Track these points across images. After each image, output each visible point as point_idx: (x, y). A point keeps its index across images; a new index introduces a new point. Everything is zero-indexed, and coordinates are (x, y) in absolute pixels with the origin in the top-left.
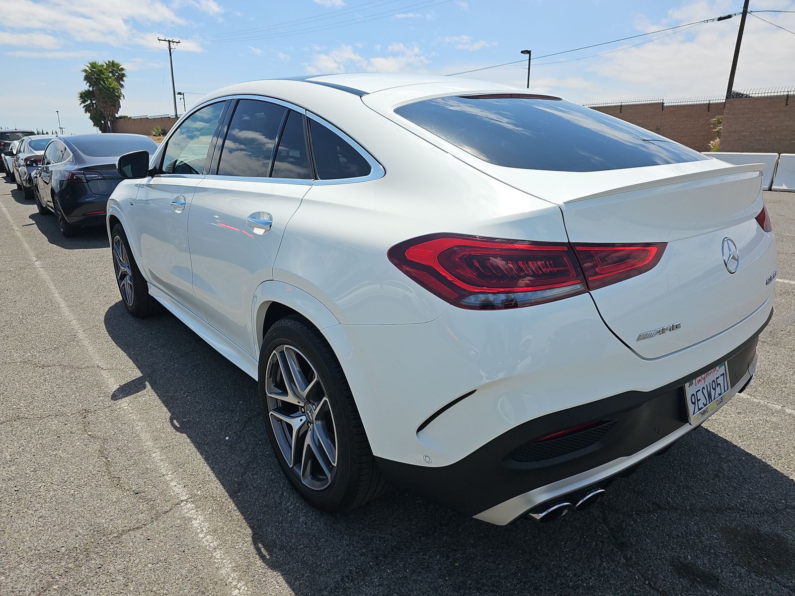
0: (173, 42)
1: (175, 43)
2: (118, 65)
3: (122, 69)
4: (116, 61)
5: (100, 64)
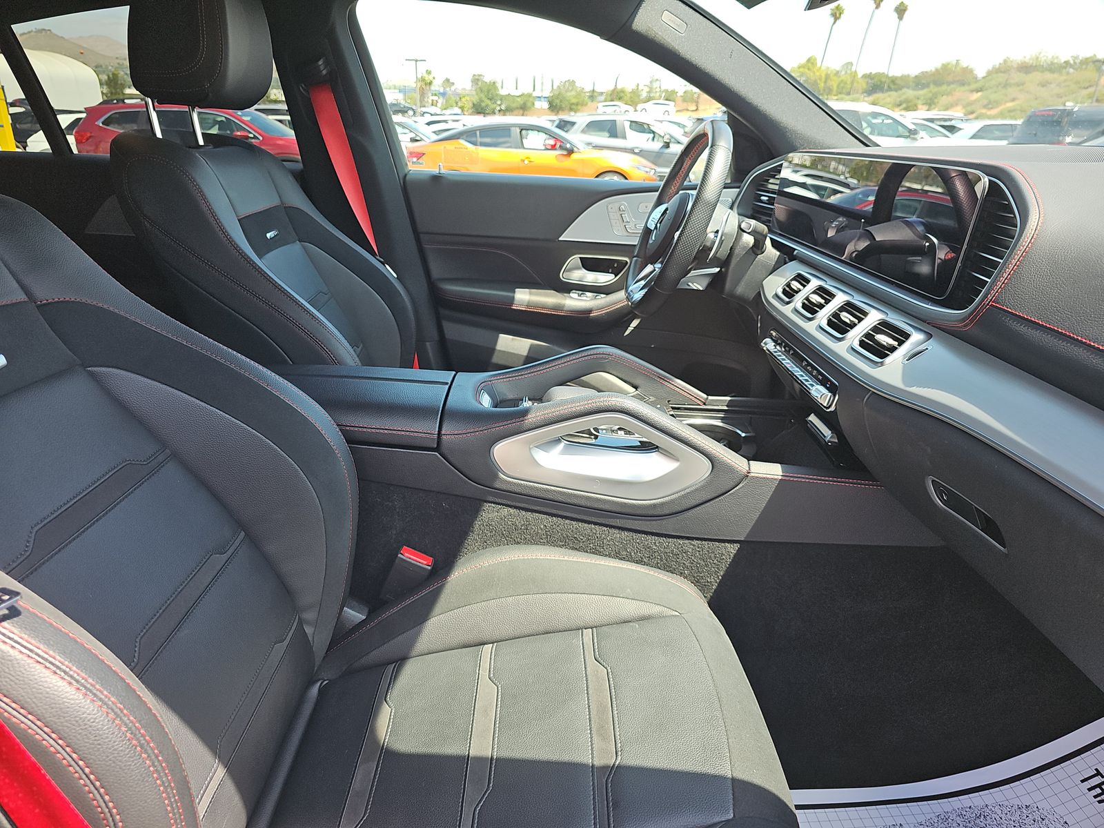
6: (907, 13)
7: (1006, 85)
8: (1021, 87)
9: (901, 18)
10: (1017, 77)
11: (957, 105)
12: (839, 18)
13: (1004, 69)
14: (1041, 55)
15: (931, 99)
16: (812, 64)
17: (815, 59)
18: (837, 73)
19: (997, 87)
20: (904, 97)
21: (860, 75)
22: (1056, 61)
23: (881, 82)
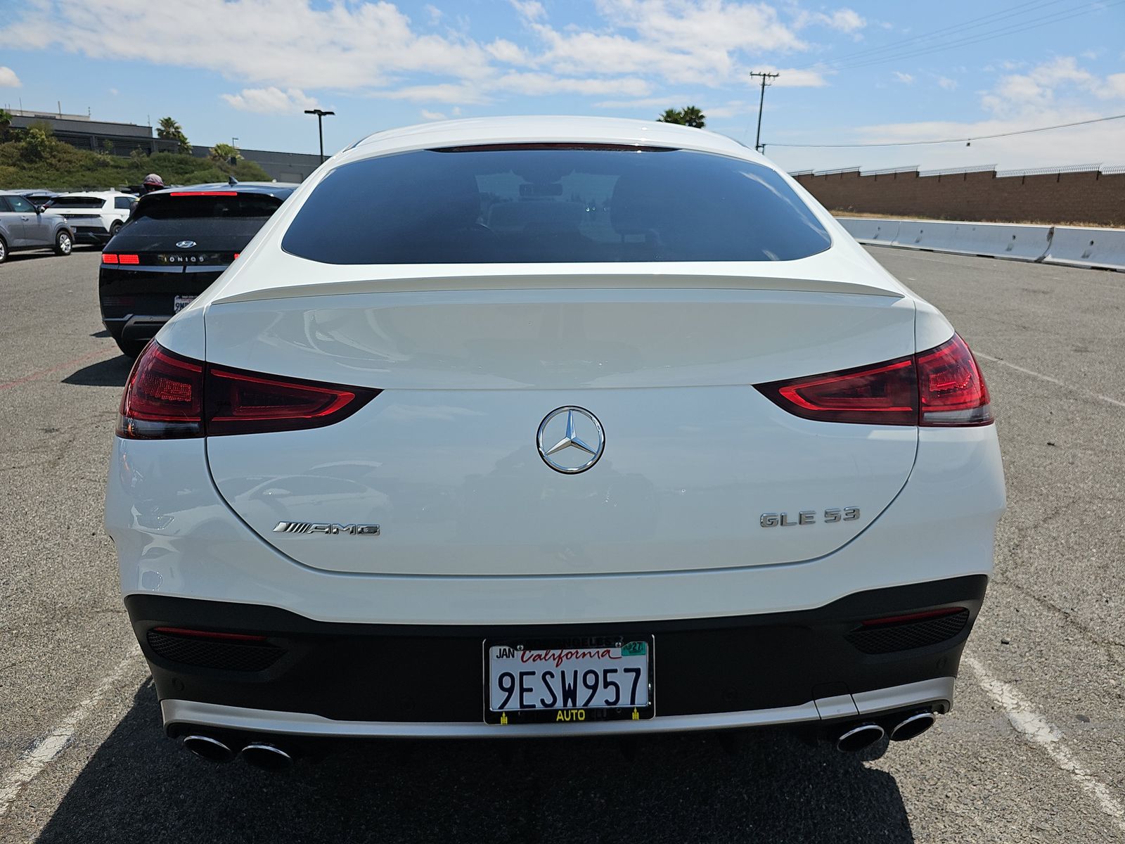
0: (769, 76)
1: (772, 78)
2: (699, 111)
3: (702, 117)
4: (697, 107)
5: (677, 112)
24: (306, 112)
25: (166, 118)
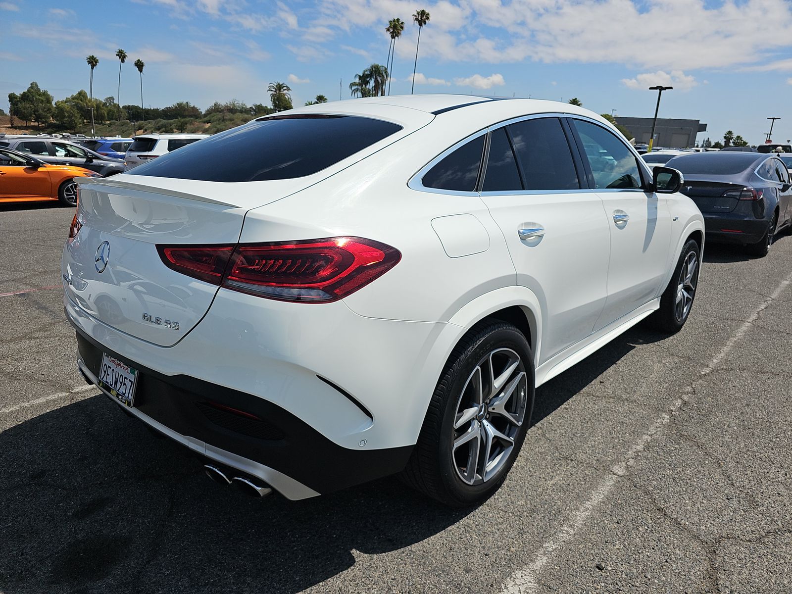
6: (144, 68)
7: (224, 120)
8: (233, 121)
9: (141, 71)
10: (228, 115)
11: (198, 130)
12: (96, 65)
13: (216, 109)
14: (236, 103)
15: (181, 126)
16: (83, 96)
17: (85, 93)
18: (105, 104)
19: (219, 121)
20: (160, 124)
21: (121, 107)
22: (244, 107)
23: (138, 112)
24: (651, 88)
25: (574, 98)
